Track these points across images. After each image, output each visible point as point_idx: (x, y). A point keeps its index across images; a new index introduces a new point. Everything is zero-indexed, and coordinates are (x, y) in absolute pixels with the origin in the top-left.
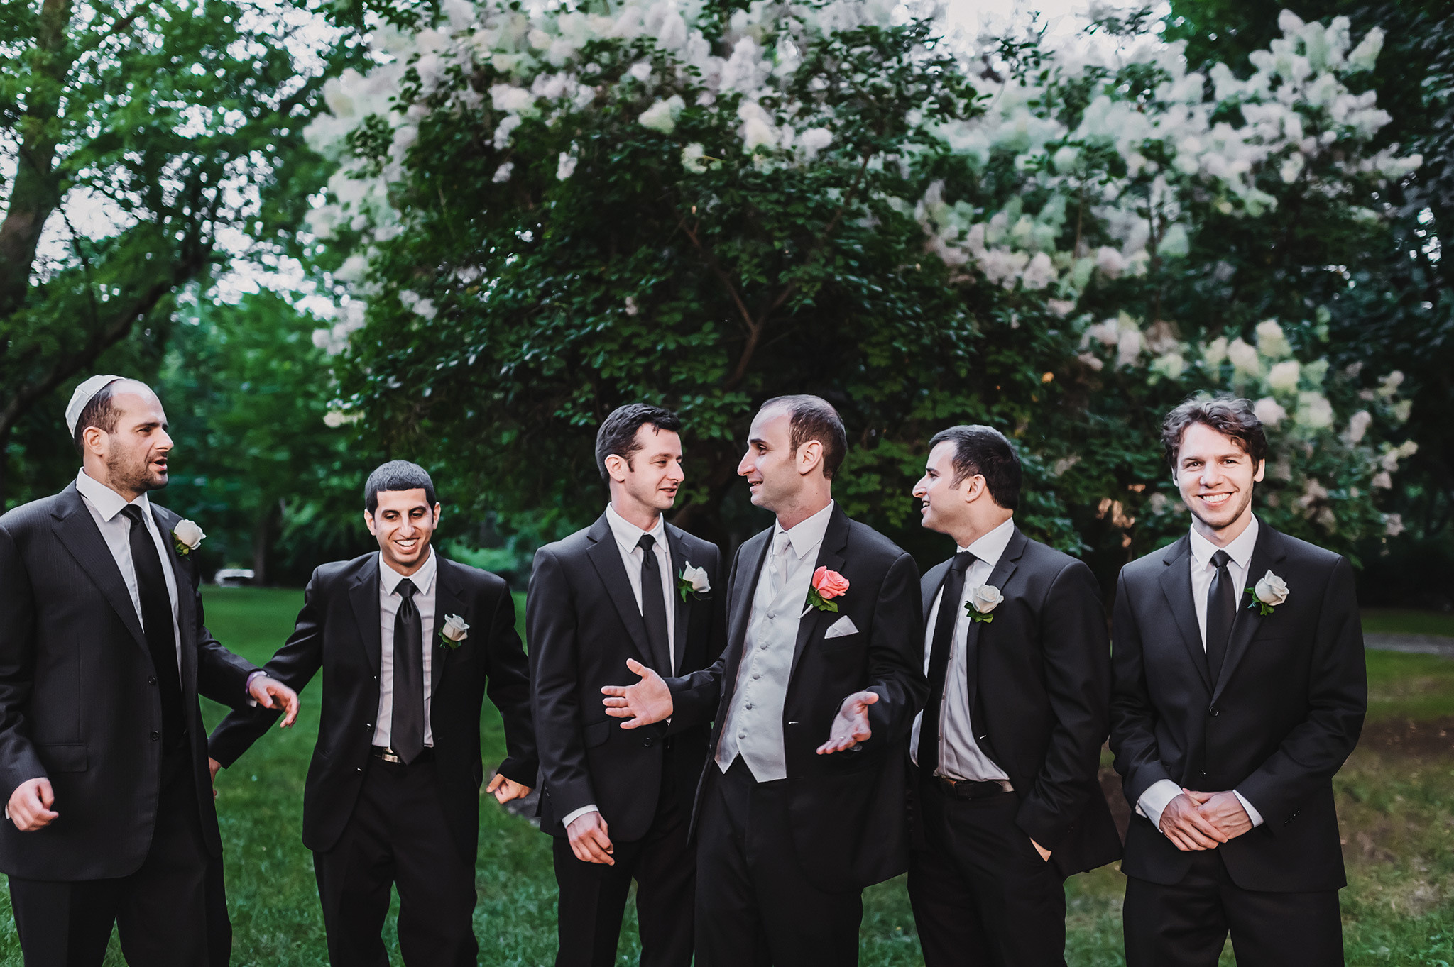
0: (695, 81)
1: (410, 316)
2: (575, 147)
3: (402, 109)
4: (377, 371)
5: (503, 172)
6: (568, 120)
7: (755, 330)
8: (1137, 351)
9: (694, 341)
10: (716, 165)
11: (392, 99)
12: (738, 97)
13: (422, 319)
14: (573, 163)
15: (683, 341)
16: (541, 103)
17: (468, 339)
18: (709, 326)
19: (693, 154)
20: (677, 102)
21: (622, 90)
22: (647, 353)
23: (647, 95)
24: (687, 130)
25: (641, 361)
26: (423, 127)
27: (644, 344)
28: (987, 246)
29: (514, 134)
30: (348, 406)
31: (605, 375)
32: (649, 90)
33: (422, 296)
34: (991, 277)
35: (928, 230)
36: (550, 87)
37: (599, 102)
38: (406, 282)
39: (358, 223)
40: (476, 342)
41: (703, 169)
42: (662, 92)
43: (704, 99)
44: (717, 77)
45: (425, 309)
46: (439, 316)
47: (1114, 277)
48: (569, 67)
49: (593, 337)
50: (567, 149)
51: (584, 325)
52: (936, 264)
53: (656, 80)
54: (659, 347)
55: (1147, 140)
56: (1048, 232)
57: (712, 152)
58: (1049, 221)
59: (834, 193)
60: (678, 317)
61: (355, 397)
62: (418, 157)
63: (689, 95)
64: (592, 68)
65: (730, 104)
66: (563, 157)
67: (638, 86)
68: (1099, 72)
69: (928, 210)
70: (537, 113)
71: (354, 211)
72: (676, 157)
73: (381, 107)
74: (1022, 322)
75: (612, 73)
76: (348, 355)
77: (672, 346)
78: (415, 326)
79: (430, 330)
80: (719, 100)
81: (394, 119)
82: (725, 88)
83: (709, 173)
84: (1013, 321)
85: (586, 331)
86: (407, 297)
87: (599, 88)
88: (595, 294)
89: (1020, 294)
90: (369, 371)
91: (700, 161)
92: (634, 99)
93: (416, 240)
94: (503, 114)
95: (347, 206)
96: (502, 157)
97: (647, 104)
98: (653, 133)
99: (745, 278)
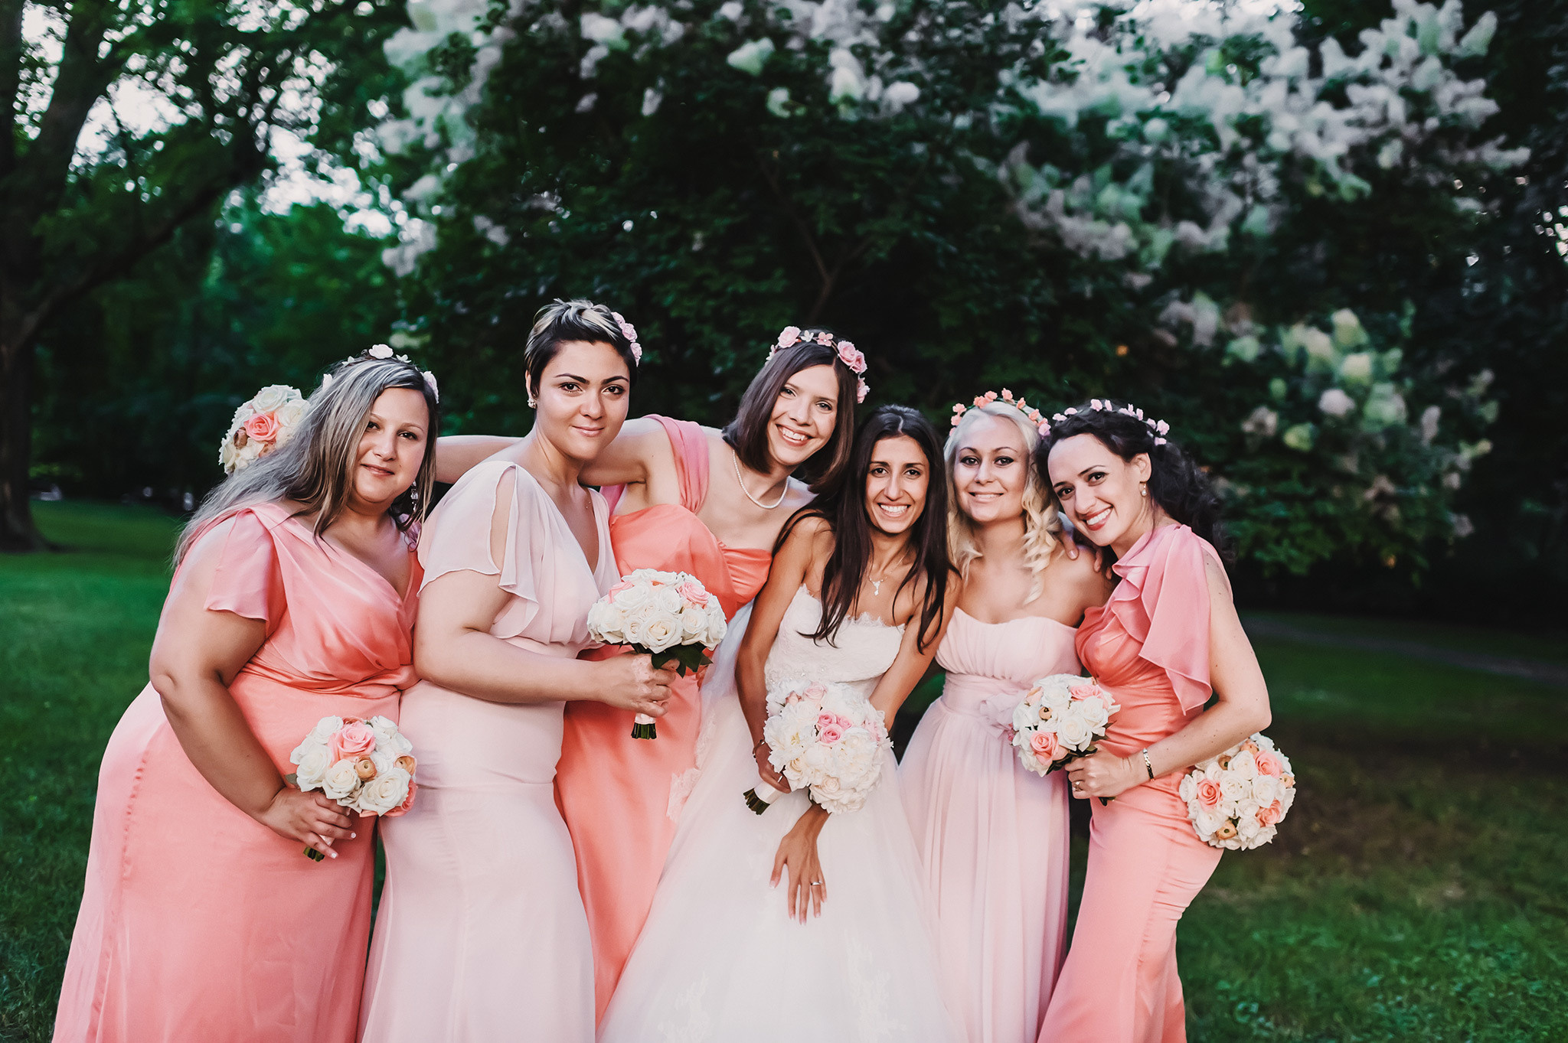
0: (786, 24)
1: (482, 241)
2: (661, 83)
3: (487, 30)
4: (445, 296)
5: (586, 102)
6: (655, 54)
7: (828, 281)
8: (1213, 331)
9: (764, 287)
10: (801, 111)
11: (478, 18)
12: (829, 44)
13: (493, 246)
14: (658, 100)
15: (753, 286)
16: (630, 35)
17: (539, 269)
18: (779, 273)
19: (778, 98)
20: (766, 44)
21: (713, 29)
22: (717, 295)
23: (737, 36)
24: (775, 72)
25: (711, 303)
26: (507, 49)
27: (714, 286)
28: (1068, 212)
29: (601, 64)
30: (413, 328)
31: (674, 314)
32: (739, 31)
33: (497, 222)
34: (1069, 244)
35: (1010, 191)
36: (641, 19)
37: (688, 38)
38: (480, 208)
39: (432, 140)
40: (545, 272)
41: (786, 114)
42: (753, 33)
43: (794, 44)
44: (809, 22)
45: (497, 235)
46: (511, 245)
47: (1194, 252)
49: (665, 276)
50: (652, 84)
51: (656, 263)
52: (1017, 227)
53: (747, 21)
54: (730, 289)
55: (1243, 115)
56: (1133, 202)
57: (796, 98)
58: (1136, 191)
59: (919, 148)
60: (749, 260)
61: (421, 320)
62: (501, 78)
63: (780, 38)
64: (684, 4)
65: (820, 51)
66: (649, 93)
67: (728, 25)
69: (1012, 171)
70: (624, 45)
71: (428, 127)
72: (762, 99)
73: (466, 25)
74: (1095, 292)
75: (703, 10)
76: (417, 276)
77: (742, 290)
78: (487, 252)
79: (501, 256)
80: (810, 46)
81: (478, 39)
82: (816, 33)
83: (793, 119)
84: (1088, 290)
85: (658, 269)
86: (481, 222)
87: (689, 25)
88: (672, 233)
89: (1097, 266)
90: (437, 294)
91: (785, 106)
92: (723, 38)
93: (492, 165)
94: (591, 43)
95: (420, 123)
96: (586, 87)
97: (736, 45)
98: (740, 74)
99: (821, 227)
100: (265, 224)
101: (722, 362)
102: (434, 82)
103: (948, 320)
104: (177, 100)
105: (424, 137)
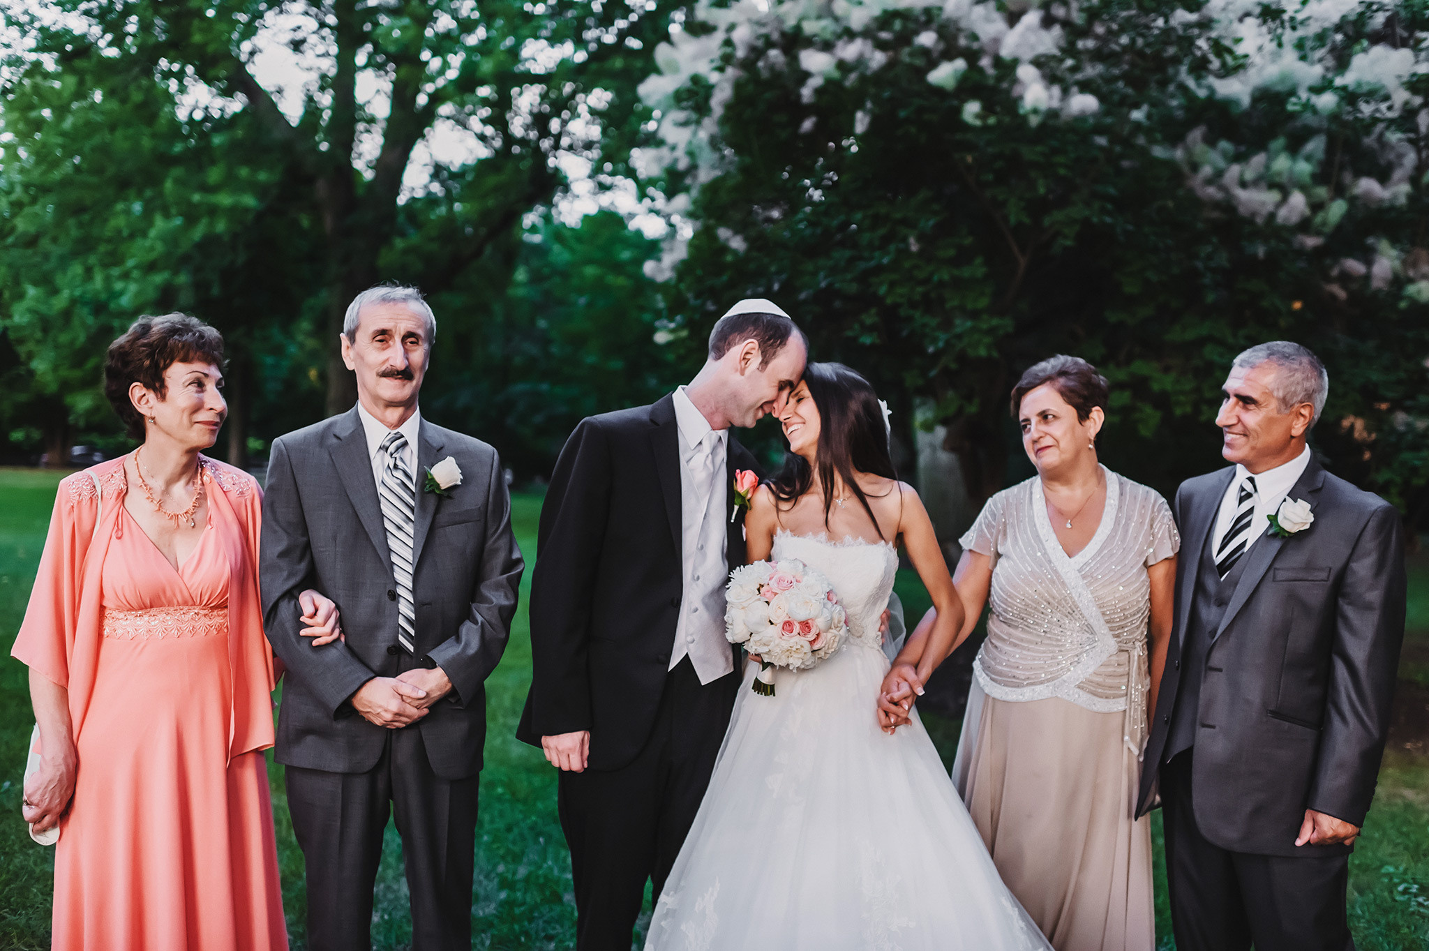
0: (975, 45)
1: (724, 249)
2: (869, 105)
3: (721, 69)
4: (697, 296)
5: (807, 125)
6: (863, 79)
7: (1023, 261)
8: (1389, 275)
9: (966, 272)
10: (992, 121)
11: (712, 61)
12: (1015, 62)
13: (735, 252)
14: (867, 120)
15: (956, 272)
16: (842, 65)
17: (773, 269)
18: (979, 261)
19: (971, 109)
20: (960, 64)
21: (911, 55)
22: (925, 281)
23: (931, 59)
24: (970, 86)
25: (920, 289)
26: (738, 86)
27: (921, 275)
28: (1243, 184)
29: (818, 92)
30: (672, 325)
31: (889, 301)
32: (935, 55)
33: (736, 232)
34: (1242, 210)
35: (1186, 169)
36: (850, 51)
37: (890, 65)
38: (723, 220)
39: (683, 164)
40: (778, 273)
41: (978, 123)
42: (949, 54)
43: (985, 62)
44: (997, 41)
45: (737, 243)
46: (749, 250)
47: (1373, 206)
48: (867, 33)
49: (879, 269)
50: (861, 106)
51: (872, 258)
52: (1196, 203)
53: (941, 46)
54: (936, 278)
55: (1414, 75)
56: (1304, 168)
57: (988, 109)
58: (1308, 159)
59: (1102, 141)
60: (951, 252)
61: (678, 318)
62: (734, 110)
63: (972, 56)
64: (885, 35)
65: (1007, 68)
66: (859, 115)
67: (925, 51)
68: (1375, 7)
69: (1188, 151)
70: (836, 74)
71: (680, 153)
72: (958, 111)
73: (704, 68)
74: (1269, 254)
75: (905, 39)
76: (673, 282)
77: (946, 277)
78: (729, 258)
79: (741, 261)
80: (998, 61)
81: (714, 77)
82: (1006, 52)
83: (985, 128)
84: (1261, 251)
85: (873, 263)
86: (723, 233)
87: (891, 53)
88: (882, 231)
89: (1271, 228)
90: (690, 295)
91: (977, 116)
92: (919, 62)
93: (731, 183)
94: (807, 75)
95: (673, 148)
96: (806, 111)
97: (933, 65)
98: (938, 91)
99: (1013, 220)
100: (559, 234)
101: (934, 340)
102: (681, 116)
103: (1131, 288)
104: (482, 138)
105: (676, 160)
